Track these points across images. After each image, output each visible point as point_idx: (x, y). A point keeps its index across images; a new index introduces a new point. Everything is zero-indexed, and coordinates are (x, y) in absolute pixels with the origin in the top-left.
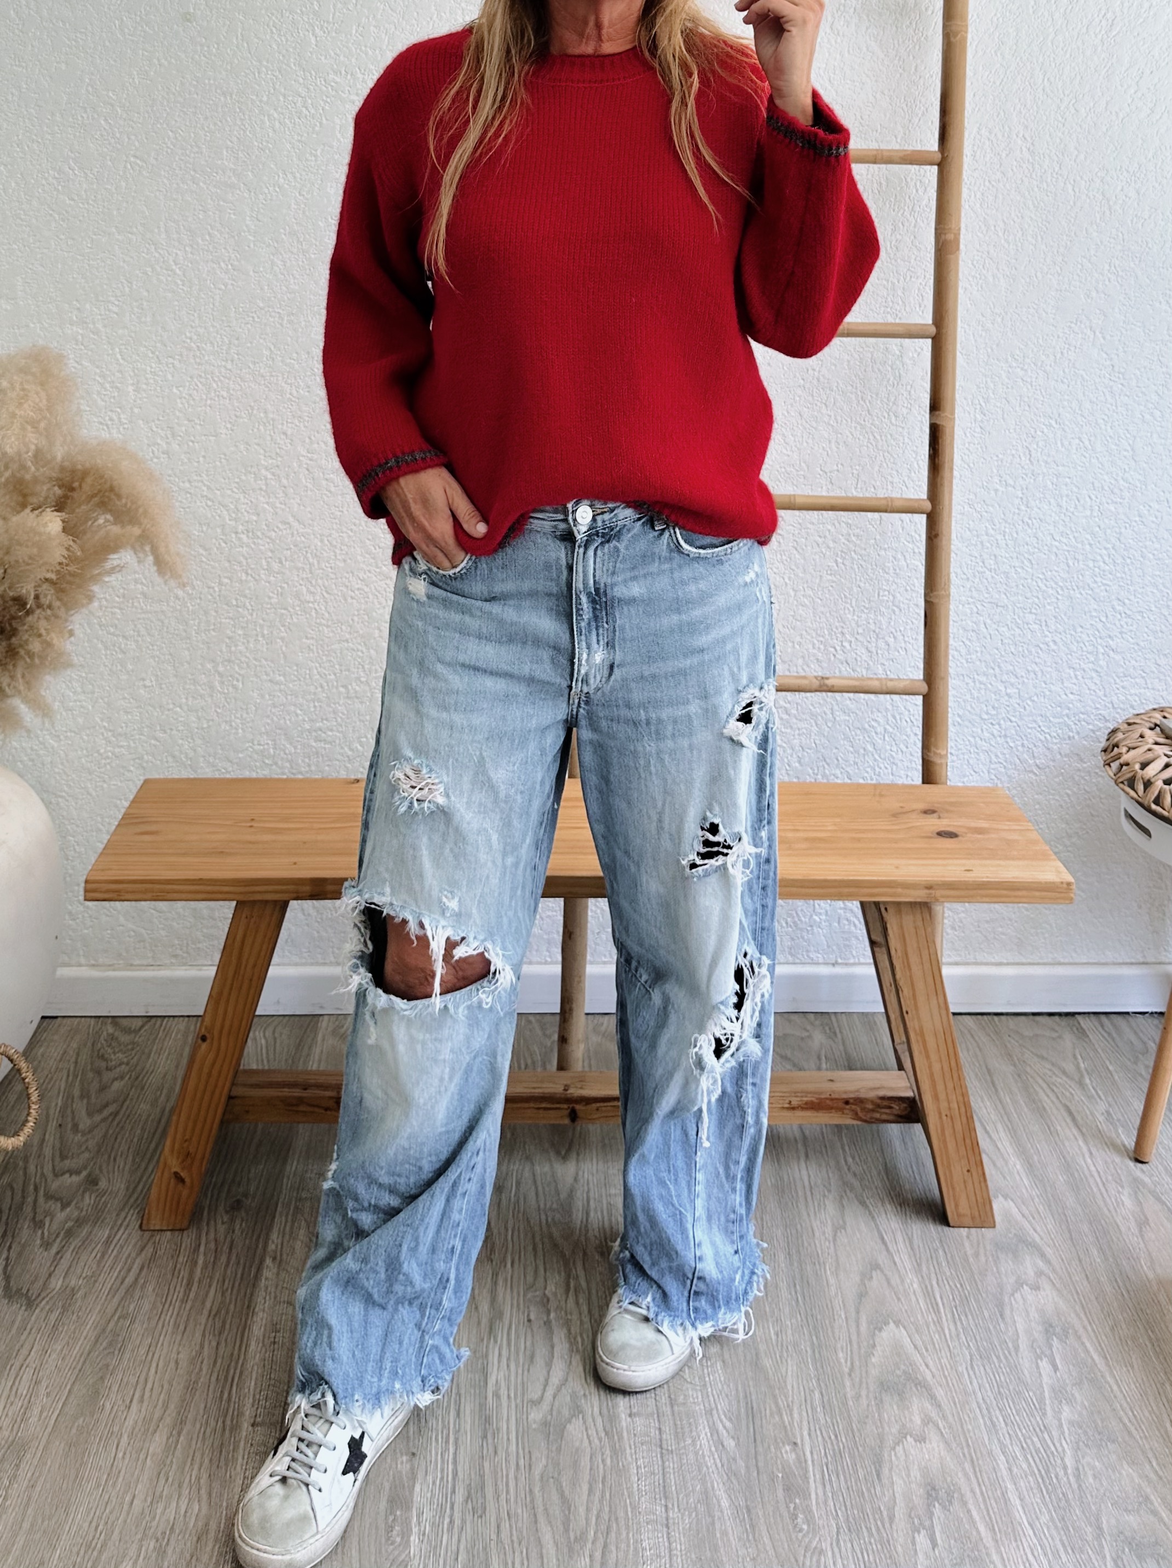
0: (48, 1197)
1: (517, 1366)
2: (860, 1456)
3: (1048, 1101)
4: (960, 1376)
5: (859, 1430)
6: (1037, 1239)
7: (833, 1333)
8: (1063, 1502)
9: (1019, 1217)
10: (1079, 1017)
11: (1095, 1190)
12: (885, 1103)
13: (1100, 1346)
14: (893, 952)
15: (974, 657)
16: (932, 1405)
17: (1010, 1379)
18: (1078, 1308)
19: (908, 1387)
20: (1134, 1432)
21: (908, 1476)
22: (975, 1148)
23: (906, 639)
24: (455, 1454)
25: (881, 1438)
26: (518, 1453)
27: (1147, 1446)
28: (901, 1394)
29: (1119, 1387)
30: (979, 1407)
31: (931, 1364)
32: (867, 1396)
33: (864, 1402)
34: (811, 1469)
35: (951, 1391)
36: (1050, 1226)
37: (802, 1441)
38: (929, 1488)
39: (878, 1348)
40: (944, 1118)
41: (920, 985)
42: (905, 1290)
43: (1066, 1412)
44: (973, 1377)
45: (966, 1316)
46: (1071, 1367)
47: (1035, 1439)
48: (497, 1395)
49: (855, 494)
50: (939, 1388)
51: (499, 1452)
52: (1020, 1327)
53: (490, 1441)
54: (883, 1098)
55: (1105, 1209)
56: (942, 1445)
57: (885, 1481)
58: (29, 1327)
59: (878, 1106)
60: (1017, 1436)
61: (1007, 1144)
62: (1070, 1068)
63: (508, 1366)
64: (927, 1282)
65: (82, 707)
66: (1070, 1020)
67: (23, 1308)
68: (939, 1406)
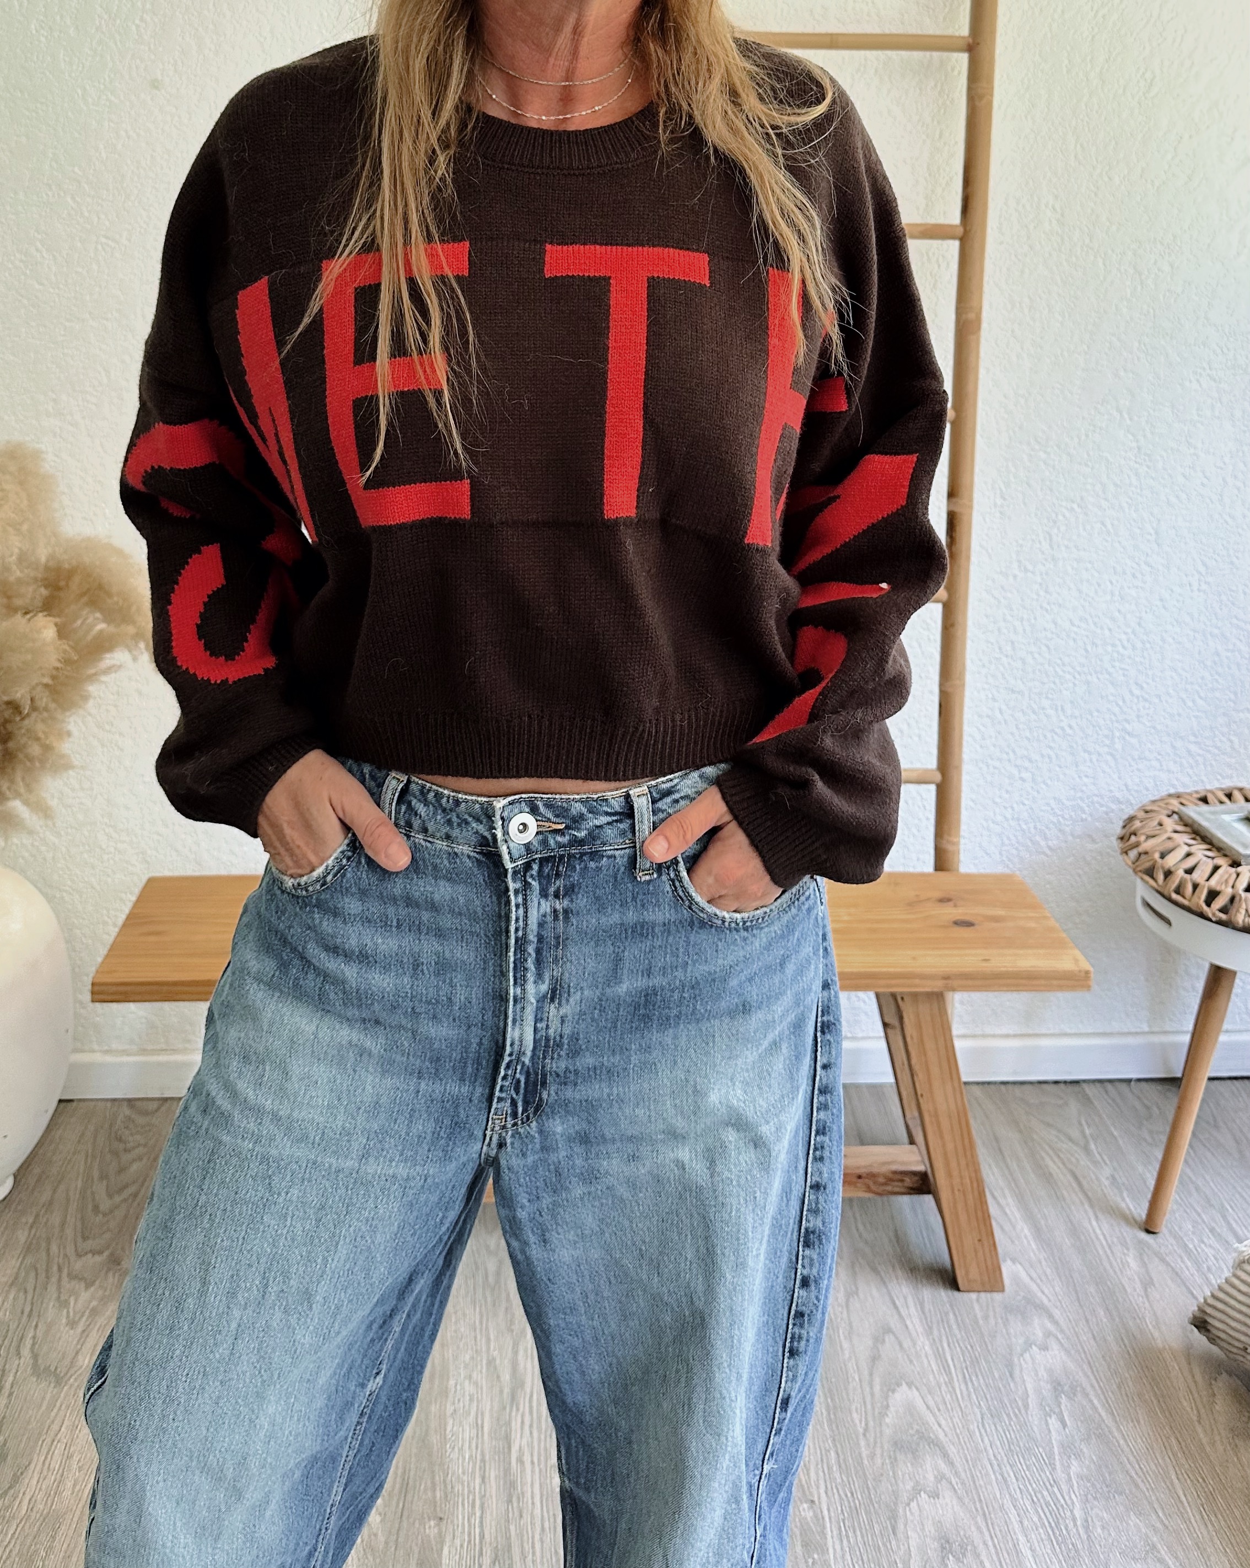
0: (71, 1276)
1: (540, 1431)
2: (876, 1513)
3: (1055, 1168)
4: (971, 1435)
5: (874, 1489)
6: (1045, 1301)
7: (848, 1394)
8: (1073, 1552)
9: (1026, 1279)
10: (1085, 1085)
11: (1101, 1252)
12: (899, 1177)
13: (1108, 1402)
14: (908, 1039)
16: (945, 1463)
17: (1021, 1436)
18: (1085, 1367)
19: (921, 1446)
20: (1141, 1485)
21: (923, 1530)
22: (985, 1219)
24: (481, 1517)
25: (896, 1494)
26: (542, 1516)
27: (1153, 1498)
28: (914, 1452)
29: (1126, 1441)
30: (991, 1463)
31: (943, 1423)
32: (882, 1455)
33: (879, 1461)
34: (828, 1525)
35: (963, 1448)
36: (1057, 1289)
37: (819, 1498)
38: (943, 1541)
39: (892, 1409)
40: (957, 1192)
41: (935, 1070)
42: (916, 1352)
43: (1075, 1467)
44: (984, 1434)
45: (977, 1376)
46: (1079, 1423)
47: (1045, 1493)
48: (520, 1461)
50: (952, 1447)
51: (524, 1515)
52: (1030, 1386)
53: (515, 1505)
54: (895, 1172)
55: (1111, 1271)
56: (955, 1502)
57: (900, 1535)
58: (58, 1404)
59: (892, 1180)
60: (1028, 1490)
61: (1014, 1209)
62: (1075, 1134)
63: (531, 1433)
64: (938, 1345)
65: (81, 803)
66: (1076, 1088)
67: (52, 1385)
68: (952, 1463)
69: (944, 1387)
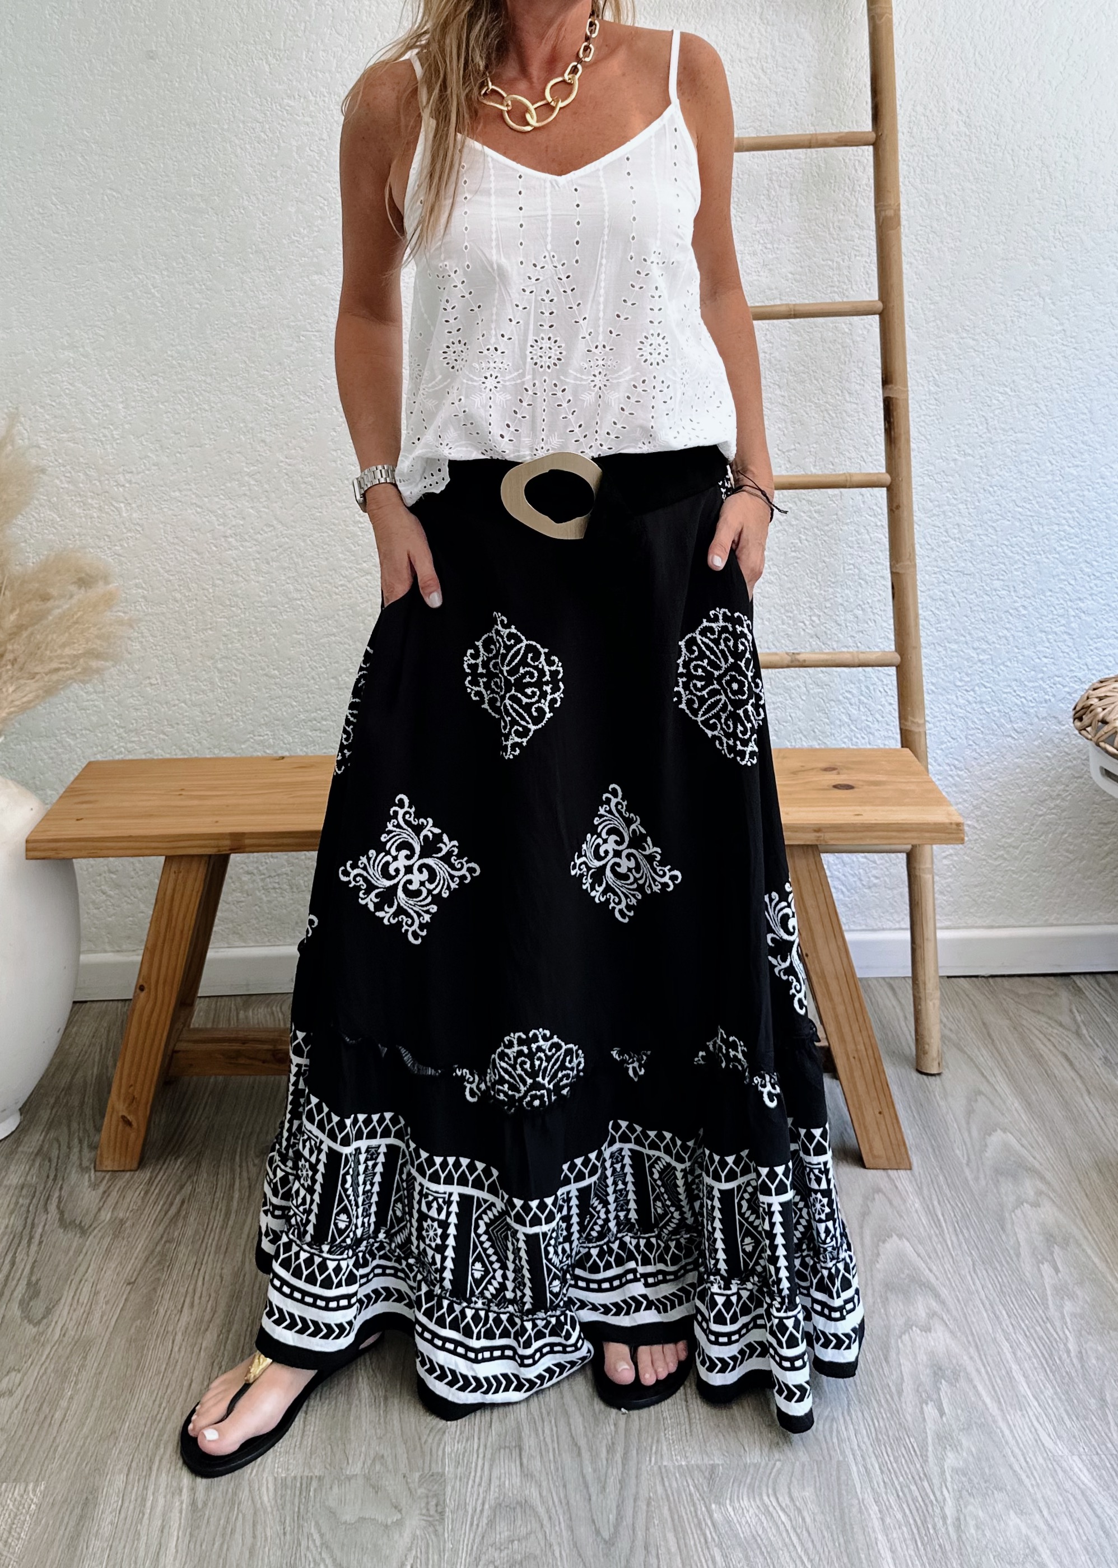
4: (963, 1280)
6: (1035, 1165)
8: (1066, 1378)
9: (1018, 1147)
11: (1092, 1122)
13: (1101, 1251)
15: (944, 625)
16: (935, 1302)
17: (1012, 1280)
18: (1077, 1221)
19: (912, 1289)
21: (915, 1359)
23: (876, 611)
25: (887, 1328)
28: (905, 1293)
35: (954, 1289)
36: (1048, 1154)
38: (935, 1368)
39: (882, 1257)
42: (906, 1208)
43: (1068, 1306)
44: (976, 1280)
45: (967, 1228)
46: (1070, 1270)
49: (814, 471)
50: (942, 1289)
52: (1020, 1238)
56: (946, 1334)
57: (893, 1364)
62: (1066, 1019)
64: (928, 1202)
67: (78, 1236)
68: (943, 1303)
69: (934, 1238)
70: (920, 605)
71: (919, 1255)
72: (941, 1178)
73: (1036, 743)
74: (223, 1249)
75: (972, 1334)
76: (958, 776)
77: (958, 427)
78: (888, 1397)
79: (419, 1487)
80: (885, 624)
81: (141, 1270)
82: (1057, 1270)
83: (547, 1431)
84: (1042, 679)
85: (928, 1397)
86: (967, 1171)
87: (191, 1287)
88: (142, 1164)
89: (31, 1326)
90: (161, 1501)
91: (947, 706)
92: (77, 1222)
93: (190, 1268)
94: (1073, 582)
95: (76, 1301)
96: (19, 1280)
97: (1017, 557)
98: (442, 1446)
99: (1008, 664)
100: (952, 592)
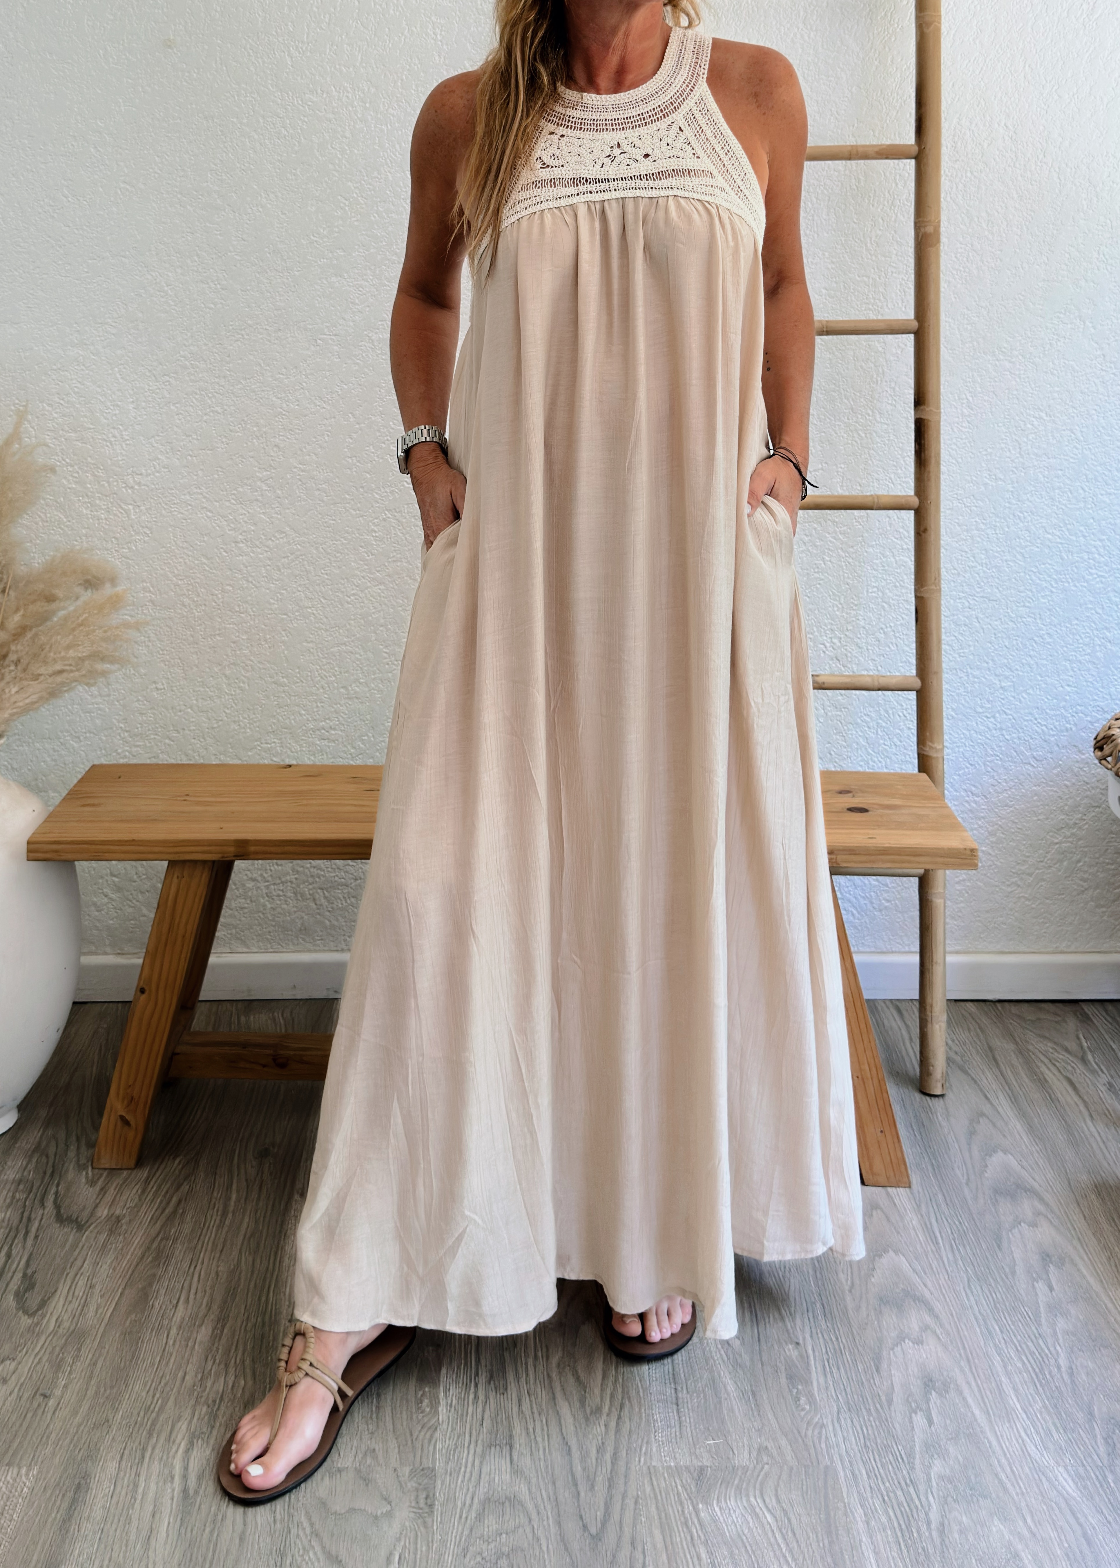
3: (1050, 1075)
4: (956, 1293)
6: (1036, 1186)
8: (1055, 1392)
9: (1017, 1168)
10: (1083, 1004)
11: (1095, 1148)
13: (1096, 1271)
15: (966, 651)
16: (929, 1316)
17: (1007, 1297)
18: (1074, 1242)
19: (906, 1302)
21: (906, 1370)
23: (897, 635)
25: (880, 1341)
28: (899, 1307)
30: (976, 1319)
31: (928, 1283)
32: (867, 1307)
33: (864, 1312)
34: (812, 1362)
35: (948, 1305)
36: (1047, 1173)
37: (804, 1341)
38: (926, 1380)
42: (904, 1226)
43: (1061, 1324)
45: (964, 1247)
46: (1065, 1289)
49: (841, 492)
50: (937, 1304)
52: (1016, 1257)
56: (938, 1348)
57: (884, 1374)
62: (1071, 1046)
64: (926, 1220)
66: (1074, 1006)
68: (937, 1317)
69: (931, 1254)
70: (943, 630)
71: (914, 1270)
72: (940, 1196)
73: (1055, 771)
74: (220, 1247)
75: (964, 1348)
76: (975, 802)
77: (989, 450)
78: (878, 1406)
79: (410, 1481)
80: (906, 648)
81: (137, 1265)
82: (1051, 1289)
83: (538, 1430)
84: (1064, 707)
85: (918, 1407)
86: (966, 1191)
87: (187, 1283)
88: (139, 1163)
89: (26, 1317)
90: (153, 1487)
91: (967, 733)
92: (74, 1217)
93: (185, 1265)
94: (1100, 611)
95: (71, 1293)
96: (14, 1273)
97: (1044, 584)
98: (433, 1442)
99: (1031, 691)
100: (977, 618)
